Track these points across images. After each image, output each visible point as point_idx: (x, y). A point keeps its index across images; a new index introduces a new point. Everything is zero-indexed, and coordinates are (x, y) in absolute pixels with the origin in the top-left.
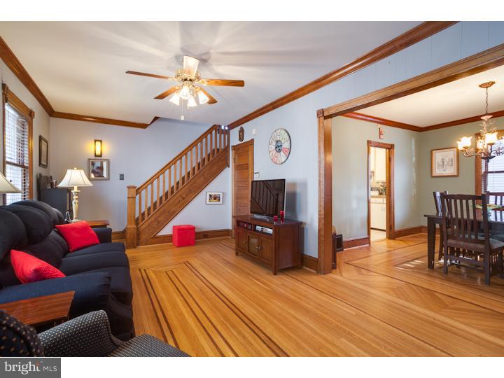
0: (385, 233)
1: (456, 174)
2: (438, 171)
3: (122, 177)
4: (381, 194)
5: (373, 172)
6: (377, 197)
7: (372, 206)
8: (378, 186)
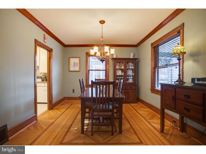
0: (47, 105)
1: (79, 70)
2: (72, 69)
4: (43, 80)
5: (38, 67)
6: (40, 83)
7: (38, 88)
8: (41, 75)
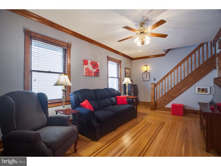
3: (155, 79)
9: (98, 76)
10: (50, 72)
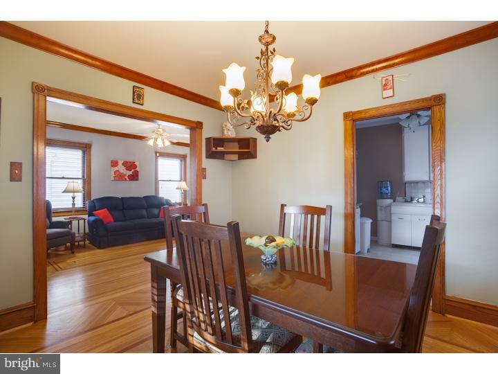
9: (137, 180)
10: (63, 178)
